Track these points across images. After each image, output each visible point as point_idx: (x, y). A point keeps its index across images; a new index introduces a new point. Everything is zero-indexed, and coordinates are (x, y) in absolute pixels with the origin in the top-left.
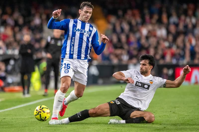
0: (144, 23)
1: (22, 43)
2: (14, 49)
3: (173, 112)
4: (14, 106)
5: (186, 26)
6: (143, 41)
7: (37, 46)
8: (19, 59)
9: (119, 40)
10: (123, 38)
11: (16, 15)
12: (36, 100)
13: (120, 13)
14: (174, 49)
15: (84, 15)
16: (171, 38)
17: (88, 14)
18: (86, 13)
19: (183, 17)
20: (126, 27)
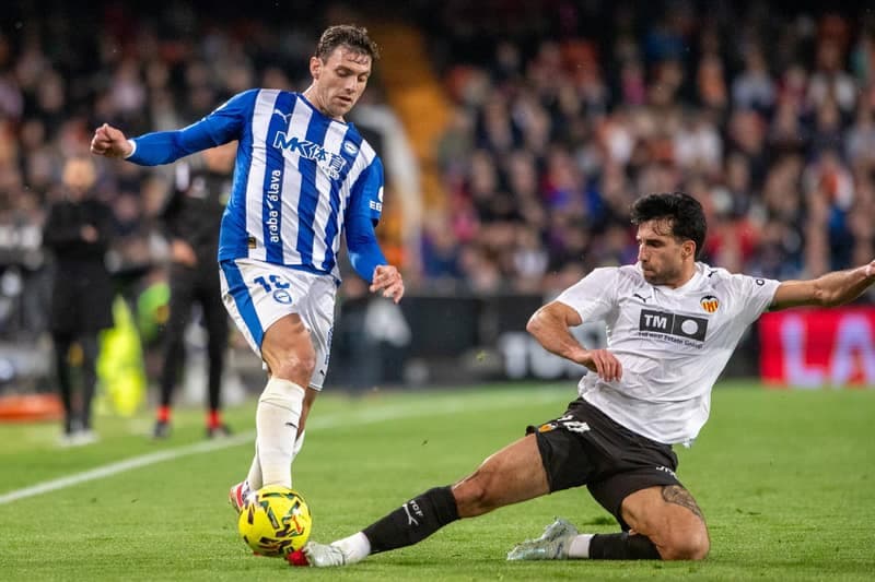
0: (615, 103)
1: (59, 195)
2: (19, 225)
3: (752, 514)
4: (22, 485)
5: (808, 119)
6: (613, 187)
7: (126, 208)
8: (42, 269)
9: (504, 181)
10: (522, 172)
11: (32, 67)
12: (119, 457)
13: (508, 56)
14: (756, 221)
15: (332, 84)
16: (739, 172)
17: (352, 83)
18: (341, 75)
19: (795, 78)
20: (535, 121)
